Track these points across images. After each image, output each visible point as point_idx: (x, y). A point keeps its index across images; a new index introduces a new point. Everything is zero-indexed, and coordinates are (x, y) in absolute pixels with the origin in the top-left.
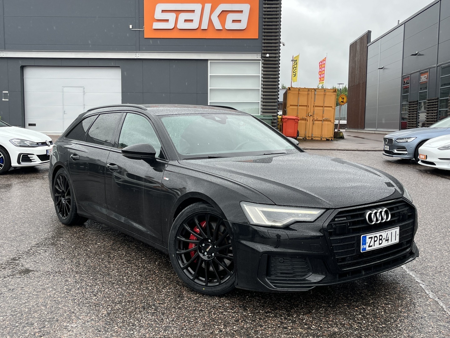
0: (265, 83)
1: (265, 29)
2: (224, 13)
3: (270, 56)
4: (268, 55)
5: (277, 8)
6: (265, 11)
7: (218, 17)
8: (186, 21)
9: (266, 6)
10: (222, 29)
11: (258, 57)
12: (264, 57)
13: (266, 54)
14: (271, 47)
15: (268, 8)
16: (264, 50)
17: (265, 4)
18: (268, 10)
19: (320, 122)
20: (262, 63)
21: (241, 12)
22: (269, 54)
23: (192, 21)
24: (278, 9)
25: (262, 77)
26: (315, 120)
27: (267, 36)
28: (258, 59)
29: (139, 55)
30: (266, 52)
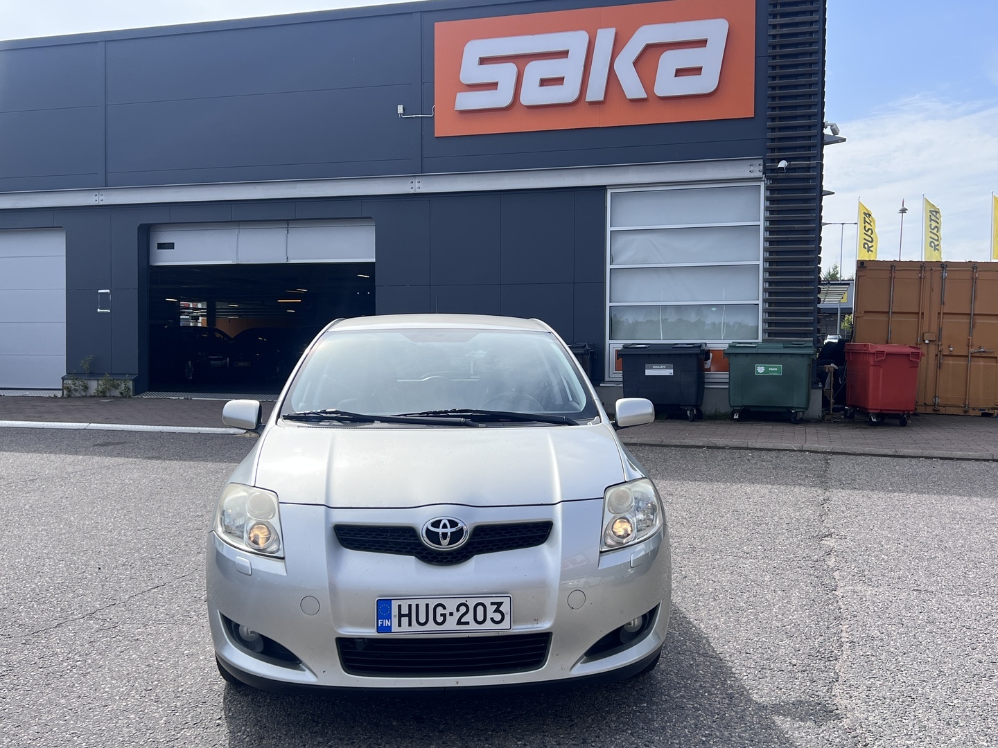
0: (776, 248)
1: (774, 88)
2: (652, 51)
3: (789, 165)
4: (783, 164)
5: (811, 23)
6: (774, 36)
7: (635, 63)
8: (544, 82)
9: (779, 20)
10: (645, 96)
11: (753, 169)
12: (773, 170)
13: (780, 160)
14: (795, 138)
15: (782, 26)
16: (772, 150)
17: (775, 16)
18: (785, 31)
19: (962, 362)
20: (767, 188)
21: (702, 43)
22: (788, 160)
23: (559, 81)
24: (815, 27)
25: (766, 229)
26: (944, 355)
27: (781, 108)
28: (752, 175)
29: (420, 185)
30: (777, 154)
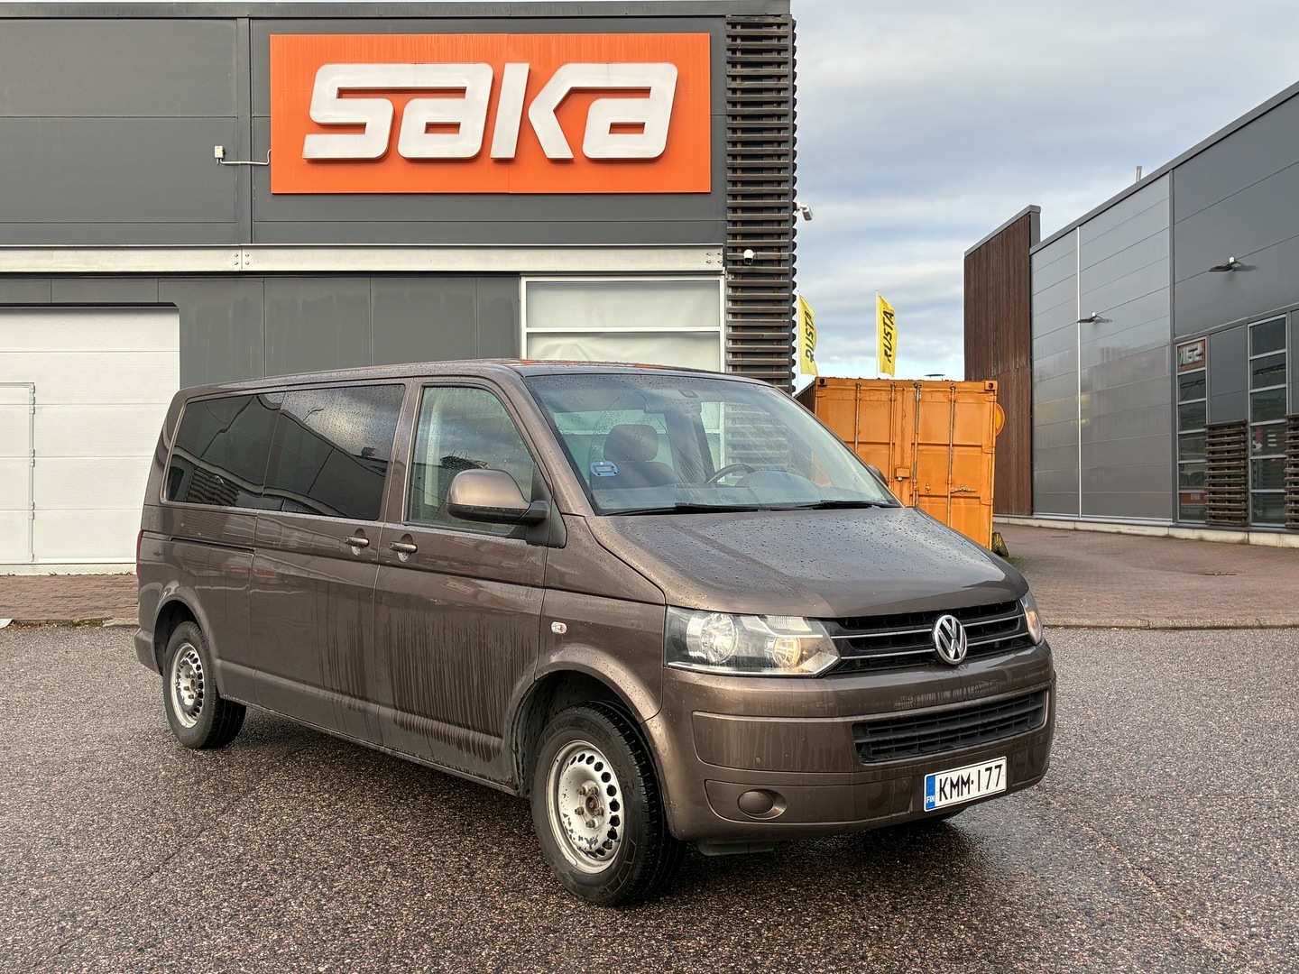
0: (740, 361)
1: (735, 157)
2: (579, 97)
3: (757, 255)
4: (748, 254)
6: (734, 91)
7: (555, 111)
8: (431, 127)
11: (712, 260)
12: (735, 262)
13: (744, 249)
14: (761, 222)
16: (734, 236)
17: (734, 65)
19: (941, 504)
20: (730, 285)
21: (644, 92)
22: (754, 249)
23: (453, 128)
24: (783, 83)
25: (729, 338)
26: (919, 496)
27: (744, 183)
28: (710, 268)
29: (249, 259)
30: (739, 241)
